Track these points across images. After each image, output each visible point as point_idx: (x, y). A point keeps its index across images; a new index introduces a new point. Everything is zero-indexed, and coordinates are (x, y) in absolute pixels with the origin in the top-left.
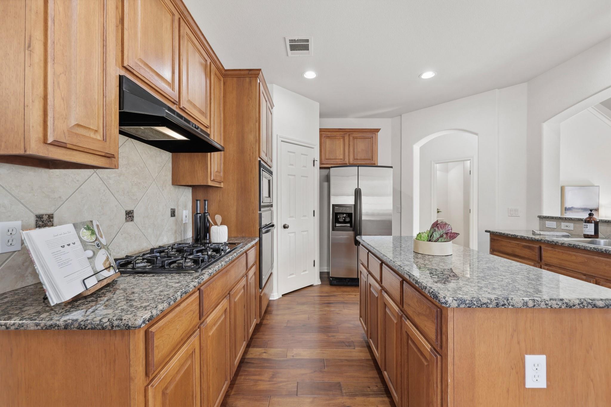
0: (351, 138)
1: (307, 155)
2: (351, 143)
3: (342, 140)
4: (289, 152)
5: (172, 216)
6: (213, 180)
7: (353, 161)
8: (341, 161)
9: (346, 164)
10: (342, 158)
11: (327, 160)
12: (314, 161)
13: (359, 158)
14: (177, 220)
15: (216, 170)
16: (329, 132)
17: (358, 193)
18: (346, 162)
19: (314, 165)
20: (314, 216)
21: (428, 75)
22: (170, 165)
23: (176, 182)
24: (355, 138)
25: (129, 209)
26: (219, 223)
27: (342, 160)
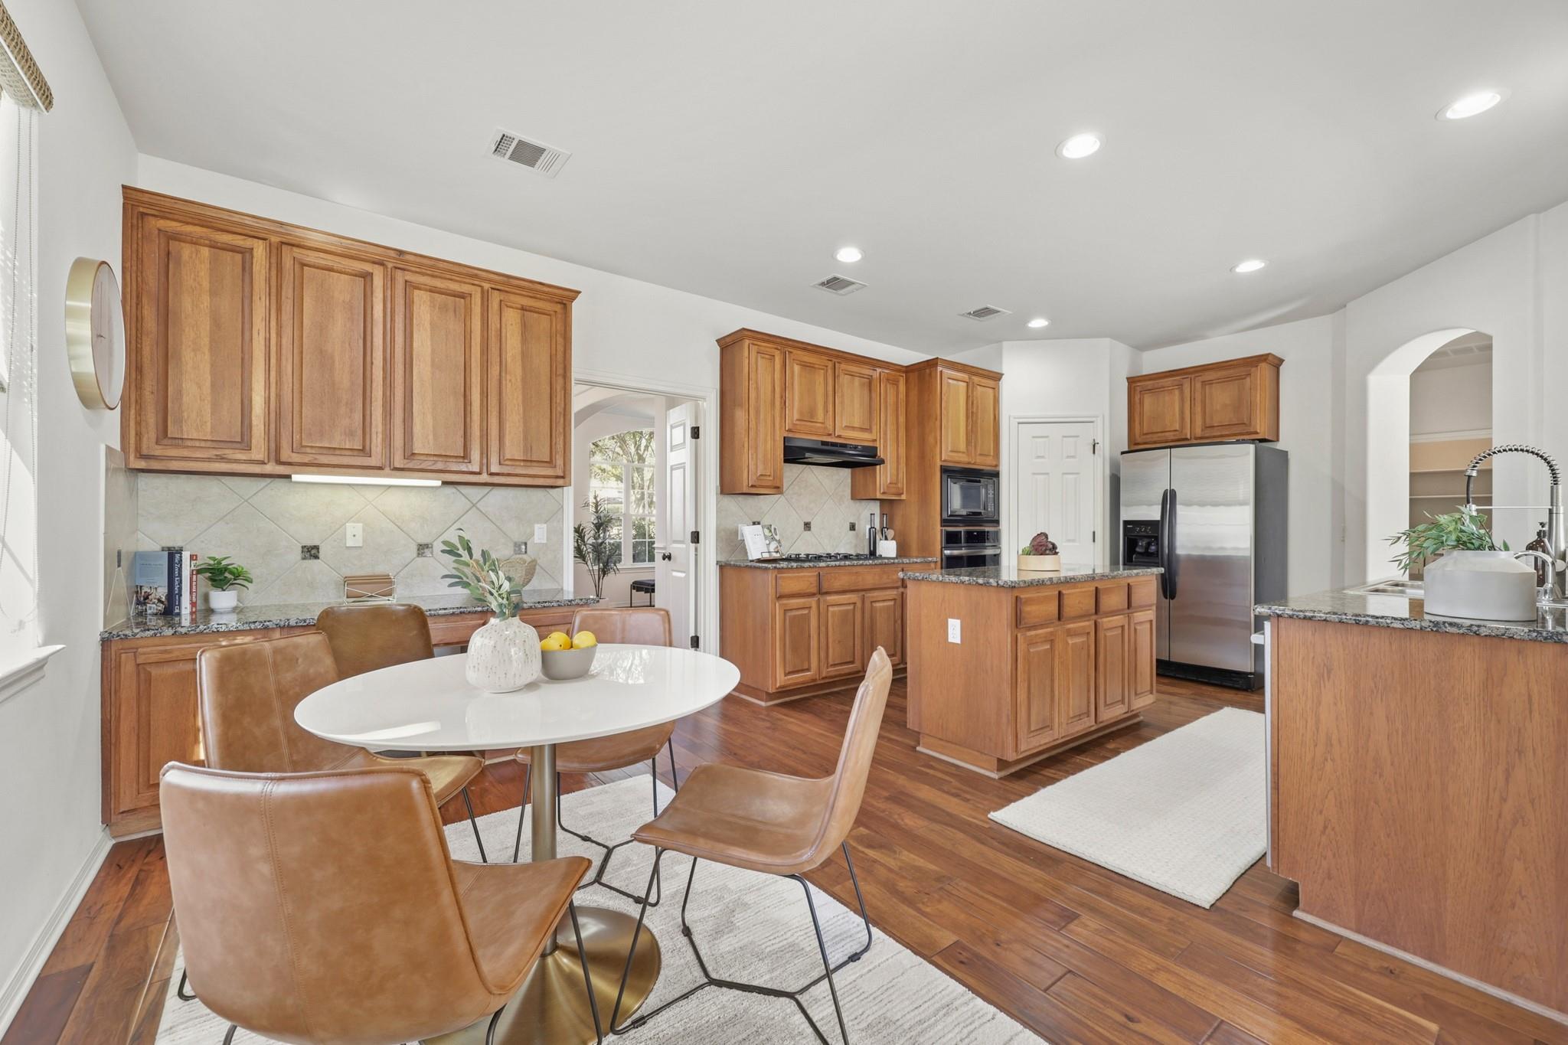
0: (1198, 385)
1: (1078, 436)
2: (1198, 396)
3: (1177, 392)
4: (1034, 437)
5: (851, 530)
6: (884, 493)
7: (1202, 430)
8: (1174, 435)
9: (1186, 439)
10: (1178, 429)
11: (1145, 437)
12: (1094, 446)
13: (1216, 425)
14: (857, 535)
15: (889, 482)
16: (1150, 380)
17: (1169, 500)
18: (1186, 435)
19: (1094, 452)
20: (1094, 541)
21: (1250, 266)
22: (849, 480)
23: (855, 496)
24: (1206, 385)
25: (806, 521)
26: (889, 537)
27: (1177, 433)
